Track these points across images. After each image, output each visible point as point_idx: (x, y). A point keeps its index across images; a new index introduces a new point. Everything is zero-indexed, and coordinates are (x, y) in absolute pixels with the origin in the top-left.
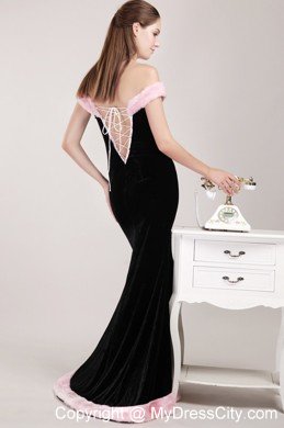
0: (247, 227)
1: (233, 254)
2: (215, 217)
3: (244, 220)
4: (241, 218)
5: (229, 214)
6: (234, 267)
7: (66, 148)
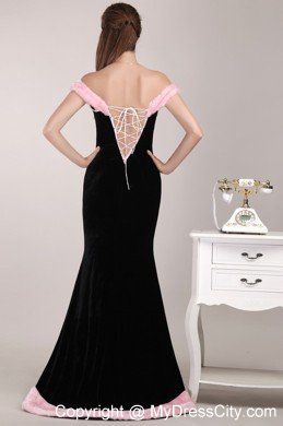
0: (264, 229)
1: (250, 256)
2: (232, 220)
3: (260, 222)
4: (258, 221)
5: (245, 217)
6: (252, 269)
7: (48, 136)
